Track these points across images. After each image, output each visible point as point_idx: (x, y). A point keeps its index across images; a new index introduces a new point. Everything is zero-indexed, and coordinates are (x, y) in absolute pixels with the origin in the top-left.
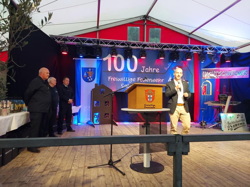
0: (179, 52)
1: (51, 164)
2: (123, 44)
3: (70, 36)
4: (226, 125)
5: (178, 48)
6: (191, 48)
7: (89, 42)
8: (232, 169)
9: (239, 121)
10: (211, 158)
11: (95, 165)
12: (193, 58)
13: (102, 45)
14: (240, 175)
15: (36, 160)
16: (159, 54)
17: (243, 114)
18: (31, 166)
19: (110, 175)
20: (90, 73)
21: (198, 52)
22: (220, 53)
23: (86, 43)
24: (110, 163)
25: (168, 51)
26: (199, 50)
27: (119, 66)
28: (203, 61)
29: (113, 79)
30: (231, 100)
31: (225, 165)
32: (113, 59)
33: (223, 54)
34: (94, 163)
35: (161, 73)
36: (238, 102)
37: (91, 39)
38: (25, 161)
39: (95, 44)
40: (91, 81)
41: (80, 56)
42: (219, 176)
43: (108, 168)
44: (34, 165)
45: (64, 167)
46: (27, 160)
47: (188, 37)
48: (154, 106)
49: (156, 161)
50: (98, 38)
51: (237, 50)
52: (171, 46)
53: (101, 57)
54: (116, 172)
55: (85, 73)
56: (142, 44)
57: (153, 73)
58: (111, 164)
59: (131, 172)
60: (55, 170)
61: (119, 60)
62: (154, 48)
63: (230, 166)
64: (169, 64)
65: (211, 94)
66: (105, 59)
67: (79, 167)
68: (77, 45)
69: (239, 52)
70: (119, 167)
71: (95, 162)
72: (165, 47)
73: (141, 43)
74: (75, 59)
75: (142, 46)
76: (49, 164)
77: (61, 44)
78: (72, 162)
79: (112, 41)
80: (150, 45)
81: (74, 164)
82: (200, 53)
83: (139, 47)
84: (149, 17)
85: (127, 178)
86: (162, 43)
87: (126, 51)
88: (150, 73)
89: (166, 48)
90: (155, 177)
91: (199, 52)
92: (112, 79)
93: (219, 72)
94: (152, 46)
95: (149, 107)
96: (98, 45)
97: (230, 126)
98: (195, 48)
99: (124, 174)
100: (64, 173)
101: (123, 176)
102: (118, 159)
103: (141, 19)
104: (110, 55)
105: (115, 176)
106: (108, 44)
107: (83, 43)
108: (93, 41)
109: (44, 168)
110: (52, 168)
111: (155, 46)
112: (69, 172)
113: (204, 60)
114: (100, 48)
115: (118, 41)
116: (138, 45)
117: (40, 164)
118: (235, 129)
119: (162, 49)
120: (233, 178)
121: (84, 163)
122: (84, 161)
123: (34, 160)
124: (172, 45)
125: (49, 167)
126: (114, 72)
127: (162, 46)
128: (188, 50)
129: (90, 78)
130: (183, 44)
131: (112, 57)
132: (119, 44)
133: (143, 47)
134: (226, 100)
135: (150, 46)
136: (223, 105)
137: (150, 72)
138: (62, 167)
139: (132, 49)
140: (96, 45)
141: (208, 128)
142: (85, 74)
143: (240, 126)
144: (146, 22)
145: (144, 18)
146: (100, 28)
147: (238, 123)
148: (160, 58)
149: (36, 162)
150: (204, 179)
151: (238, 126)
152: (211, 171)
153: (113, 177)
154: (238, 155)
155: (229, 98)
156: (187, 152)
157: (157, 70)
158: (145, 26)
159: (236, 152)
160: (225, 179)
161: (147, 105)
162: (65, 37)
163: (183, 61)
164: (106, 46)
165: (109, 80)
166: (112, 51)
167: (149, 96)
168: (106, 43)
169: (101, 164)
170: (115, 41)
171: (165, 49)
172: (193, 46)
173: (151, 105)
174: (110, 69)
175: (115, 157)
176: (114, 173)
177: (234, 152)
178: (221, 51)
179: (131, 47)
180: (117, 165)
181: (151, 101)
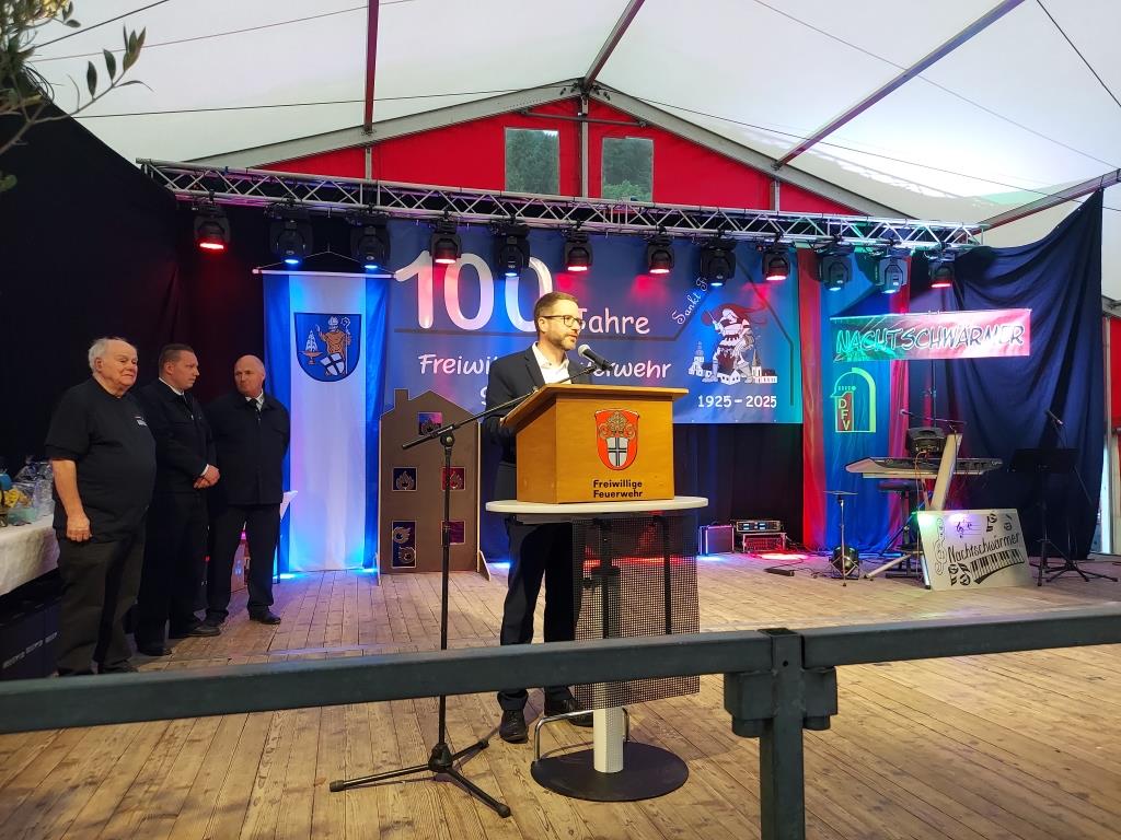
0: (733, 243)
1: (151, 781)
2: (485, 207)
3: (239, 165)
4: (942, 561)
5: (728, 226)
6: (786, 225)
7: (329, 193)
8: (984, 761)
9: (998, 543)
10: (891, 716)
11: (365, 773)
12: (792, 268)
13: (389, 208)
14: (1020, 785)
15: (75, 762)
16: (646, 252)
17: (1014, 512)
18: (50, 794)
19: (442, 821)
20: (335, 340)
21: (816, 242)
22: (907, 250)
23: (312, 198)
24: (439, 762)
25: (686, 238)
26: (819, 234)
27: (470, 306)
28: (837, 285)
29: (445, 368)
30: (962, 452)
31: (953, 746)
32: (439, 273)
33: (919, 252)
34: (361, 766)
35: (656, 339)
36: (987, 460)
37: (338, 180)
38: (18, 772)
39: (357, 205)
40: (341, 376)
41: (288, 261)
42: (930, 795)
43: (430, 787)
44: (66, 789)
45: (212, 790)
46: (28, 762)
47: (773, 179)
48: (636, 485)
49: (652, 740)
50: (369, 179)
51: (978, 237)
52: (699, 218)
53: (386, 264)
54: (469, 801)
55: (311, 336)
56: (570, 205)
57: (621, 336)
58: (443, 764)
59: (536, 801)
60: (171, 809)
61: (469, 278)
62: (627, 225)
63: (973, 746)
64: (693, 297)
65: (873, 429)
66: (402, 275)
67: (289, 786)
68: (270, 209)
69: (986, 243)
70: (478, 776)
71: (368, 758)
72: (673, 220)
73: (567, 202)
74: (264, 272)
75: (572, 217)
76: (139, 779)
77: (196, 204)
78: (256, 761)
79: (436, 192)
80: (608, 210)
81: (264, 771)
82: (822, 248)
83: (557, 221)
84: (598, 87)
85: (520, 829)
86: (658, 205)
87: (498, 236)
88: (612, 336)
89: (678, 226)
90: (651, 818)
91: (817, 246)
92: (436, 363)
93: (905, 330)
94: (615, 216)
95: (613, 494)
96: (371, 210)
97: (960, 565)
98: (802, 227)
99: (505, 812)
100: (217, 820)
101: (502, 821)
102: (473, 741)
103: (565, 96)
104: (425, 255)
105: (462, 824)
106: (419, 207)
107: (301, 198)
108: (349, 191)
109: (114, 802)
110: (157, 797)
111: (631, 216)
112: (241, 813)
113: (840, 277)
114: (381, 223)
115: (465, 190)
116: (555, 209)
117: (94, 783)
118: (979, 581)
119: (662, 230)
120: (991, 804)
121: (312, 765)
122: (314, 755)
123: (63, 765)
124: (702, 212)
125: (139, 793)
126: (446, 336)
127: (659, 217)
128: (773, 234)
129: (334, 363)
130: (749, 211)
131: (435, 265)
132: (470, 207)
133: (574, 222)
134: (940, 454)
135: (608, 217)
136: (926, 475)
137: (607, 330)
138: (206, 791)
139: (526, 229)
140: (361, 209)
141: (865, 577)
142: (311, 345)
143: (1001, 563)
144: (585, 109)
145: (578, 93)
146: (381, 134)
147: (994, 552)
148: (653, 271)
149: (75, 774)
150: (867, 815)
151: (992, 566)
152: (895, 773)
153: (455, 829)
154: (1003, 693)
155: (953, 443)
156: (826, 713)
157: (641, 326)
158: (585, 126)
159: (994, 681)
160: (960, 809)
161: (606, 485)
162: (214, 171)
163: (750, 284)
164: (408, 216)
165: (423, 372)
166: (437, 237)
167: (611, 442)
168: (410, 202)
169: (394, 768)
170: (448, 194)
171: (674, 230)
172: (793, 218)
173: (625, 483)
174: (426, 321)
175: (458, 728)
176: (457, 808)
177: (984, 684)
178: (912, 239)
179: (523, 218)
180: (472, 768)
181: (622, 462)
